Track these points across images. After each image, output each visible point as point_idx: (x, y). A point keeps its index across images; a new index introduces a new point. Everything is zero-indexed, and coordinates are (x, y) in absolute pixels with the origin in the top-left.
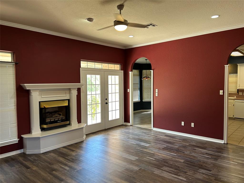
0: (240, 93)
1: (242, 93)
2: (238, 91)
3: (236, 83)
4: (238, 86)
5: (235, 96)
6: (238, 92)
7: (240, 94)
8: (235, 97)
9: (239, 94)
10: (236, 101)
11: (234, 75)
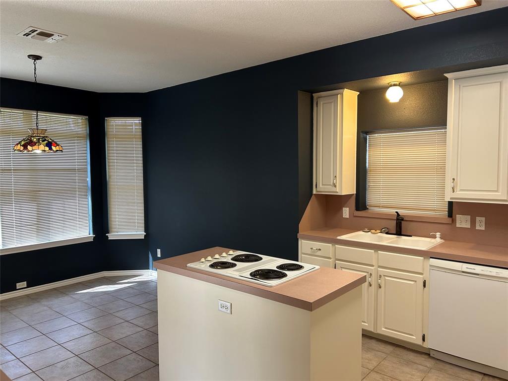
0: (458, 217)
1: (469, 217)
2: (453, 208)
3: (441, 169)
4: (449, 185)
5: (438, 234)
6: (450, 214)
7: (458, 225)
8: (435, 237)
9: (454, 221)
10: (433, 262)
11: (432, 134)
